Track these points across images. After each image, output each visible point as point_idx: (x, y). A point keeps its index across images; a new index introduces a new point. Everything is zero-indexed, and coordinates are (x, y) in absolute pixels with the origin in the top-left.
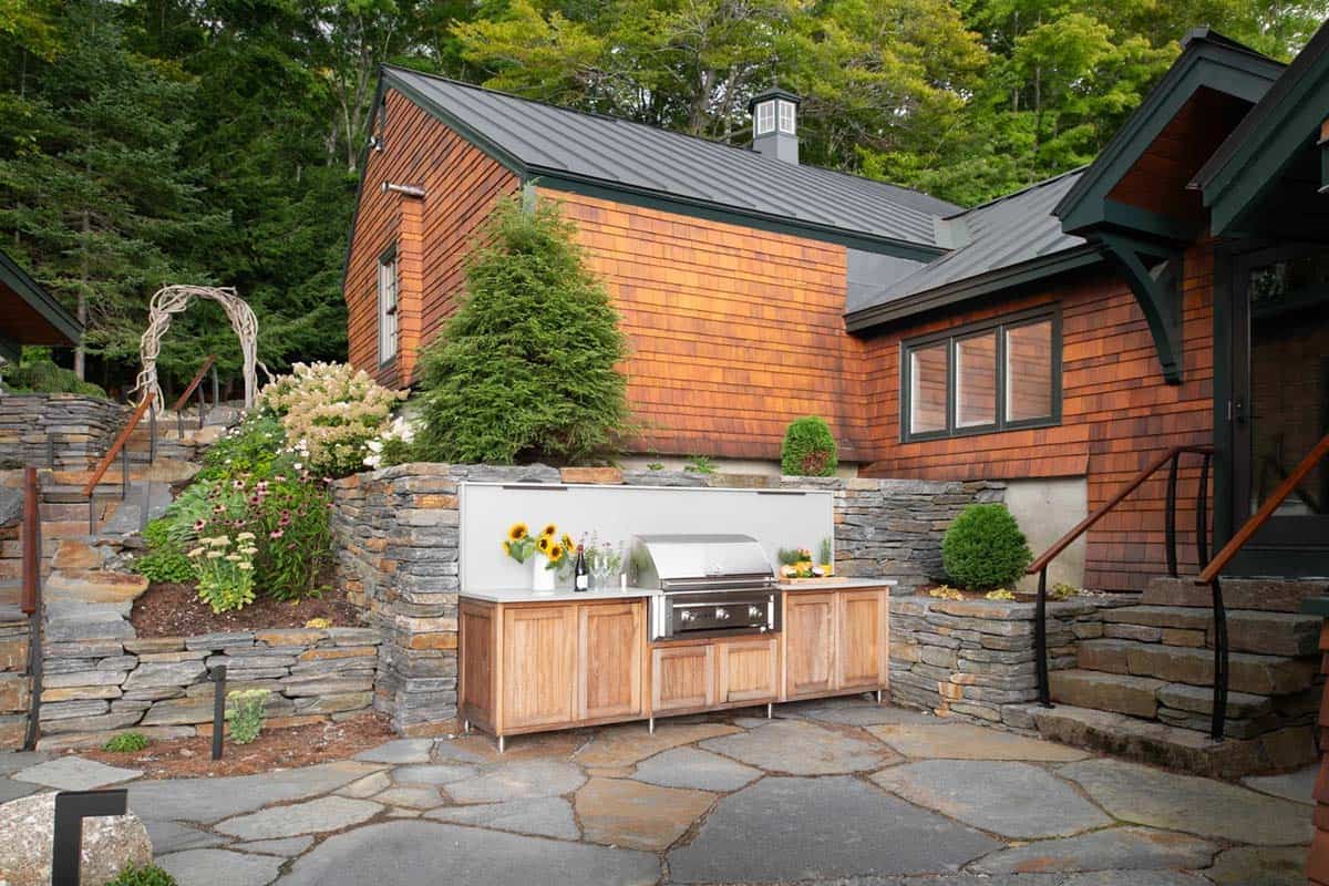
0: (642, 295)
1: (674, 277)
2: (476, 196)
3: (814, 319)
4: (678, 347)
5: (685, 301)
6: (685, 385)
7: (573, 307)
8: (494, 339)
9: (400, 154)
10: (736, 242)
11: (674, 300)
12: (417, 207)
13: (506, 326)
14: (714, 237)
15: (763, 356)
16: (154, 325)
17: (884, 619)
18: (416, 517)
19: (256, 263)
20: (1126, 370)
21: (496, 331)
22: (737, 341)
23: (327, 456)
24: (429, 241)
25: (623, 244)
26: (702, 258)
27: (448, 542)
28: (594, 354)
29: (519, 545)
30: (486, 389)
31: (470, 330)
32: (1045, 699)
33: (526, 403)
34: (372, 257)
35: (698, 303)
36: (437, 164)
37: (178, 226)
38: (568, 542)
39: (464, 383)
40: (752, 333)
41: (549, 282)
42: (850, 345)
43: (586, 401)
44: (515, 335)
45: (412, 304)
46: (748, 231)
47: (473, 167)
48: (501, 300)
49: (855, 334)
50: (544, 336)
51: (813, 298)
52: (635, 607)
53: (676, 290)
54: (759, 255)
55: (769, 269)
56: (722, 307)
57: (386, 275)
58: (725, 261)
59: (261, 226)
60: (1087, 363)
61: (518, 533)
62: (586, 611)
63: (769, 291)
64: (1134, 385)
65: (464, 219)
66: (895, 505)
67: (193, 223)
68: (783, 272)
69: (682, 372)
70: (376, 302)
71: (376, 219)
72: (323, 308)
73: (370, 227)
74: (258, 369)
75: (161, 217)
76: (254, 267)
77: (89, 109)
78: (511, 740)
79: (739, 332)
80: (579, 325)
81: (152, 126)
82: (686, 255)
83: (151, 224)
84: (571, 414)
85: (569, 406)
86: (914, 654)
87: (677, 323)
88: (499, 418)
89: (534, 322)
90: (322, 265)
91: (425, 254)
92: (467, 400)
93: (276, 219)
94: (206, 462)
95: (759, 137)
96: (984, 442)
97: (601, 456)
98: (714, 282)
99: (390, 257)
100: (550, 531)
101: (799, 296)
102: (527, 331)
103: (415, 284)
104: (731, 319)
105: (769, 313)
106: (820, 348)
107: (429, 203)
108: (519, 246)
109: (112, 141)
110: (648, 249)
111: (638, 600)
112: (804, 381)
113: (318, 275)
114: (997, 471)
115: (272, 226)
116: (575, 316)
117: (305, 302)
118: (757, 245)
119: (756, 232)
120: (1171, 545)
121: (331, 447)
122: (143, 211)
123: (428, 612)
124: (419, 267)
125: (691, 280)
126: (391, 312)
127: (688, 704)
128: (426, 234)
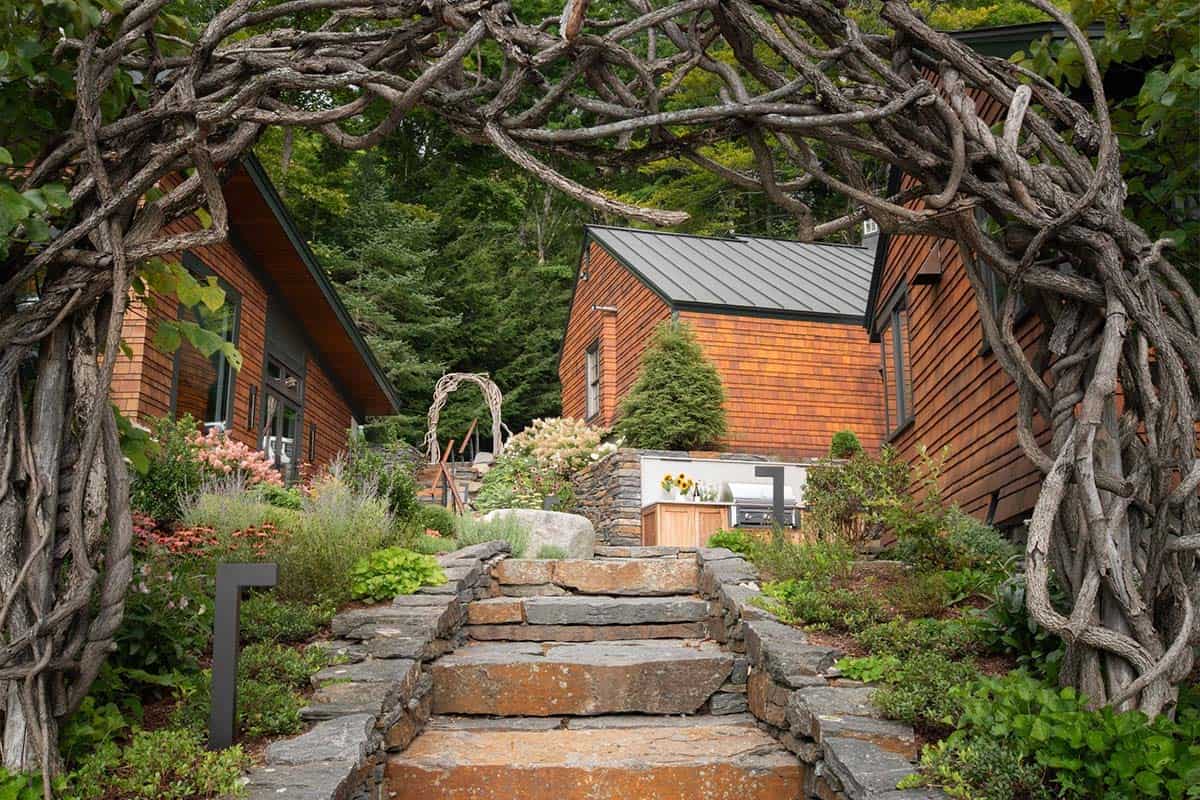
0: (742, 366)
1: (762, 354)
2: (647, 315)
3: (858, 373)
4: (766, 395)
5: (770, 368)
6: (772, 416)
7: (695, 375)
8: (656, 392)
9: (601, 284)
10: (803, 331)
11: (763, 367)
12: (613, 320)
13: (662, 386)
15: (822, 398)
16: (437, 401)
18: (622, 472)
19: (472, 351)
21: (658, 389)
22: (805, 390)
23: (567, 465)
24: (620, 339)
25: (730, 338)
26: (779, 342)
28: (705, 397)
29: (667, 483)
30: (653, 416)
31: (645, 388)
33: (672, 422)
34: (580, 349)
35: (779, 368)
36: (624, 293)
37: (423, 328)
38: (691, 482)
39: (642, 413)
40: (816, 384)
41: (683, 363)
43: (703, 421)
44: (666, 390)
45: (610, 378)
46: (809, 324)
47: (645, 298)
48: (660, 375)
50: (682, 390)
51: (857, 360)
52: (722, 510)
53: (764, 361)
54: (818, 338)
55: (825, 345)
56: (795, 370)
57: (590, 361)
58: (794, 343)
59: (477, 321)
61: (667, 479)
62: (698, 510)
63: (825, 358)
65: (641, 327)
67: (433, 325)
68: (836, 346)
69: (769, 409)
70: (585, 377)
71: (584, 323)
72: (524, 385)
73: (579, 328)
74: (502, 428)
75: (411, 321)
76: (470, 354)
77: (366, 248)
79: (806, 384)
80: (698, 383)
81: (407, 256)
82: (769, 341)
83: (405, 328)
84: (695, 427)
85: (693, 423)
87: (766, 381)
88: (659, 429)
89: (675, 384)
90: (522, 350)
91: (619, 346)
92: (644, 421)
93: (488, 315)
94: (484, 482)
95: (866, 237)
97: (708, 447)
98: (788, 356)
99: (594, 348)
100: (682, 476)
101: (847, 360)
102: (672, 388)
103: (611, 365)
104: (800, 377)
105: (827, 371)
106: (862, 392)
107: (620, 316)
108: (668, 347)
109: (381, 270)
110: (746, 339)
111: (723, 507)
112: (853, 412)
113: (519, 359)
115: (484, 321)
116: (696, 380)
117: (509, 381)
118: (818, 332)
119: (816, 324)
121: (569, 460)
122: (401, 319)
123: (627, 516)
124: (614, 355)
125: (775, 355)
126: (594, 385)
128: (618, 335)
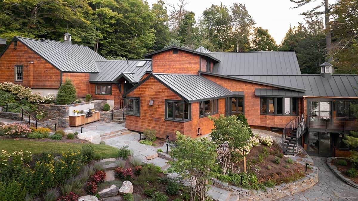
3: (86, 82)
12: (32, 65)
14: (77, 75)
15: (82, 87)
17: (99, 114)
18: (66, 110)
20: (117, 92)
22: (79, 85)
24: (35, 70)
26: (76, 77)
27: (68, 112)
29: (74, 112)
32: (112, 119)
36: (37, 60)
40: (81, 84)
42: (89, 84)
45: (32, 77)
47: (48, 65)
49: (90, 83)
51: (86, 79)
52: (84, 116)
56: (78, 82)
57: (16, 68)
58: (78, 77)
60: (114, 90)
63: (82, 80)
64: (118, 93)
65: (46, 71)
66: (99, 103)
68: (84, 77)
70: (14, 71)
71: (14, 59)
78: (77, 126)
86: (102, 117)
96: (105, 96)
99: (19, 66)
105: (82, 82)
106: (87, 85)
110: (72, 77)
114: (106, 99)
120: (120, 106)
123: (67, 118)
124: (32, 72)
125: (76, 80)
126: (18, 74)
127: (87, 123)
128: (34, 68)
